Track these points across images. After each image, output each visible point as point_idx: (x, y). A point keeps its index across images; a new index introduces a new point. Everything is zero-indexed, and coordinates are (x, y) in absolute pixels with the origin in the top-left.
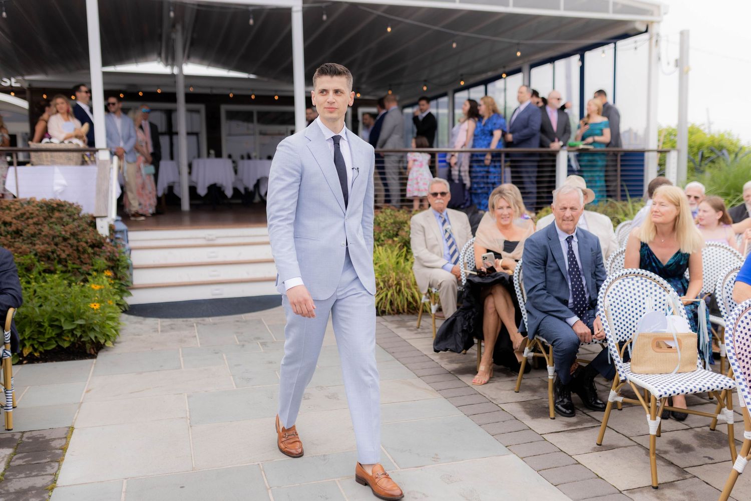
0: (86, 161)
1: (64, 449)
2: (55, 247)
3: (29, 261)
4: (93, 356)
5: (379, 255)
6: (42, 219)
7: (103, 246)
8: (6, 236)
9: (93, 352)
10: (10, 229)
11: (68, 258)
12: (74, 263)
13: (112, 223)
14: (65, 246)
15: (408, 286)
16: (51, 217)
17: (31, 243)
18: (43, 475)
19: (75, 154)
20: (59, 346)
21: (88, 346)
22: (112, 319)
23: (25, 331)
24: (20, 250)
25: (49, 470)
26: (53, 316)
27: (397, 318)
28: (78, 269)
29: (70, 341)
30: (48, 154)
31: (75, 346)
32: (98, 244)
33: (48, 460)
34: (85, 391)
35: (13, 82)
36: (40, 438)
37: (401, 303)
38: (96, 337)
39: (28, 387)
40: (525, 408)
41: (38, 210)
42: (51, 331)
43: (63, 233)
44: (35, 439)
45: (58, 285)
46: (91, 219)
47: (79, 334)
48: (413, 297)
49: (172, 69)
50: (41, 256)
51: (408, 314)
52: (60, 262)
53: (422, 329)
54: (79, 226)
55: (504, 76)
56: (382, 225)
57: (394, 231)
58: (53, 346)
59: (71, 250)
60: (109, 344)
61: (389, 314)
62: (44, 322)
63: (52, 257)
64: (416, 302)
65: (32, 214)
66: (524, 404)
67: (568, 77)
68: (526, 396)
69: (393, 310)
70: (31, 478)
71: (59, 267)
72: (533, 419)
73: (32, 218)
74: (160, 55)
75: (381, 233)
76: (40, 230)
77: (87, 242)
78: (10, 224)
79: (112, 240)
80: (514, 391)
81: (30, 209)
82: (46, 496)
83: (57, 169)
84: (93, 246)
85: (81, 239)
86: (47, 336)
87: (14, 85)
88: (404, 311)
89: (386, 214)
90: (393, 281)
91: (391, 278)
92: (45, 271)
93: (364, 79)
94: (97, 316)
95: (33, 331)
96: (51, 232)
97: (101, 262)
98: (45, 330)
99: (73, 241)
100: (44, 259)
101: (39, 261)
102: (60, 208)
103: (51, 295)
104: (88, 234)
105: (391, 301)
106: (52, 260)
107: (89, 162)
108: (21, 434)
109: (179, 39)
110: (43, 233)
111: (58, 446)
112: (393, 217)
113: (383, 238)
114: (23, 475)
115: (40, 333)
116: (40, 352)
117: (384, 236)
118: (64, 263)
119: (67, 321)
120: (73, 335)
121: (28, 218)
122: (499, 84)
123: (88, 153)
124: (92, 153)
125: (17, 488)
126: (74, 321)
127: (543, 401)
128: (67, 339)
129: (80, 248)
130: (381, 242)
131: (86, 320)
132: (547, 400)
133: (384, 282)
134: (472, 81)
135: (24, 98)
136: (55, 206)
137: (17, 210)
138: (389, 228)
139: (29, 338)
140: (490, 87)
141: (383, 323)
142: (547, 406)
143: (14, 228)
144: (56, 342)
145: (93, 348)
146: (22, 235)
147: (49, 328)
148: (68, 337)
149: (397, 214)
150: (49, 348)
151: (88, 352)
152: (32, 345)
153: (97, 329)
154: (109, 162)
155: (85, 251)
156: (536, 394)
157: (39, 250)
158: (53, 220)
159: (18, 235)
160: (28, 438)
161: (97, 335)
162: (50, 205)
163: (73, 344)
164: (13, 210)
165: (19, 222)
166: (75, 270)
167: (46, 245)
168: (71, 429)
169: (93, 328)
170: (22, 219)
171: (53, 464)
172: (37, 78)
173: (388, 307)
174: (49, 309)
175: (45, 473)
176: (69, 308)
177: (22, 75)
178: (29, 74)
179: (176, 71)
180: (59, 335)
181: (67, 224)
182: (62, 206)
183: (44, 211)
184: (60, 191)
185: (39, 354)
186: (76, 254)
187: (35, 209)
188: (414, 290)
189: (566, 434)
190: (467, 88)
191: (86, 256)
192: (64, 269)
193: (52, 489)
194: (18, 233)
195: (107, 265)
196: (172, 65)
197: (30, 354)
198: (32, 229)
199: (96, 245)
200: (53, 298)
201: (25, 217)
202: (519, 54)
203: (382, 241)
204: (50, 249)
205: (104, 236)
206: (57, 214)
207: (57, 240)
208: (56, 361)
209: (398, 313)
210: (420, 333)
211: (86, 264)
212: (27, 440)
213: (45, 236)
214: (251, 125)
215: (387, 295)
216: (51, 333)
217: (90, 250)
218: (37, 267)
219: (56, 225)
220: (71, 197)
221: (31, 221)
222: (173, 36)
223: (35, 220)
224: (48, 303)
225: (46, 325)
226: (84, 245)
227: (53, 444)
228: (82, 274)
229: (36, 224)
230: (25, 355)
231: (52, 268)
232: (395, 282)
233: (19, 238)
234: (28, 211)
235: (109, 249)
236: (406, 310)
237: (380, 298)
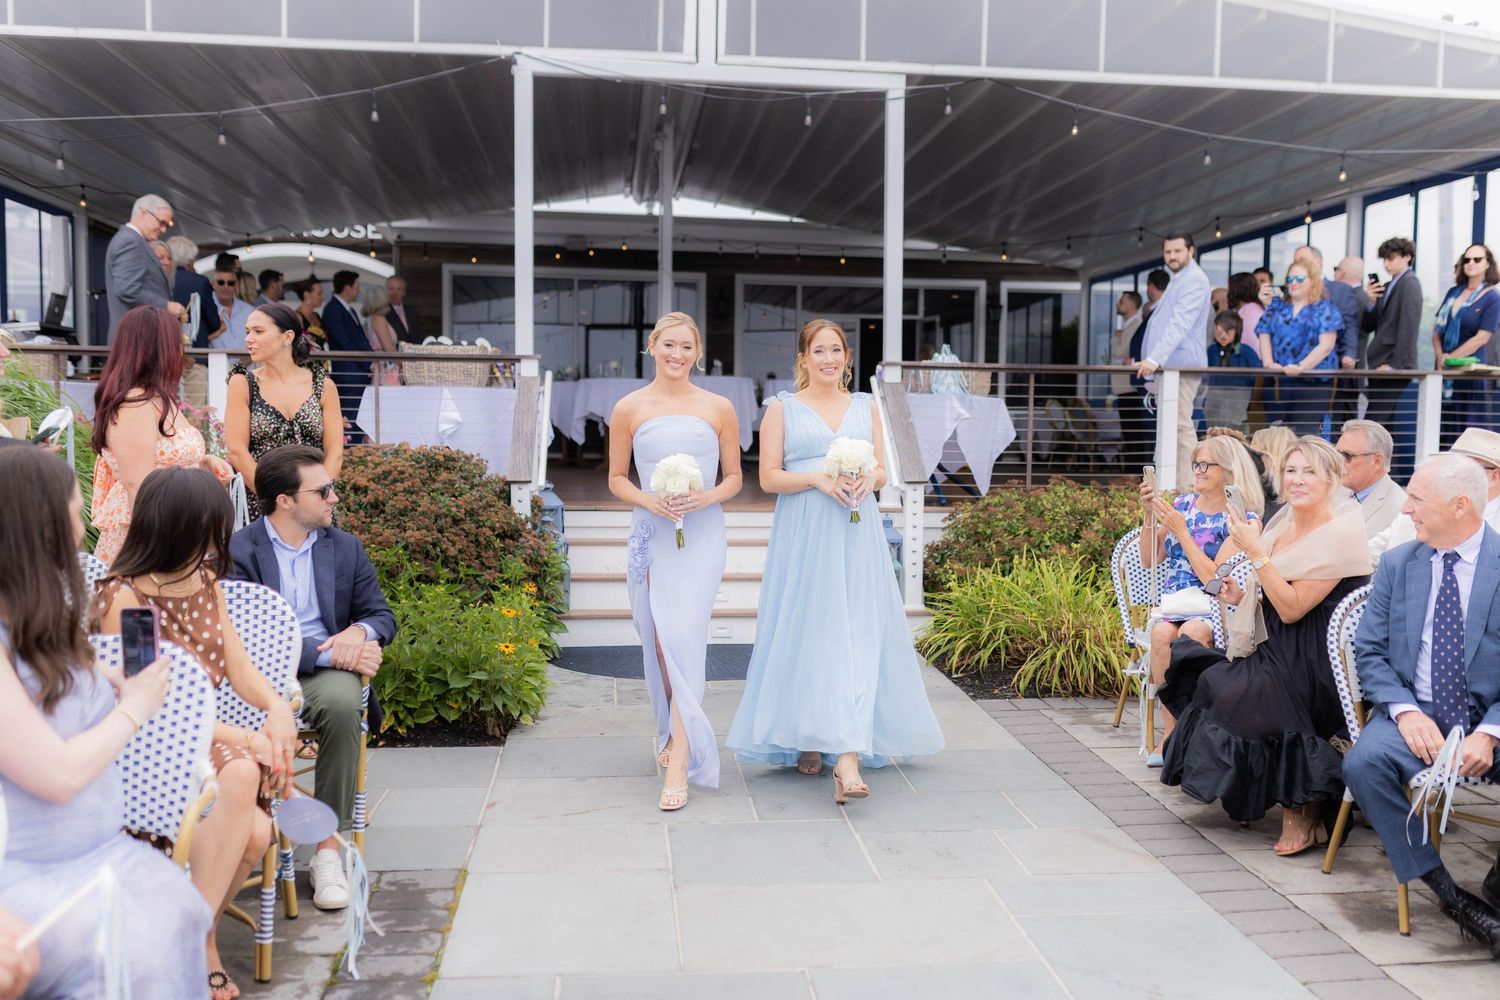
0: (497, 378)
1: (451, 909)
2: (440, 535)
3: (395, 559)
4: (498, 741)
5: (1039, 575)
6: (419, 483)
7: (520, 535)
8: (356, 512)
9: (498, 734)
10: (365, 500)
11: (459, 557)
12: (468, 567)
13: (537, 493)
14: (456, 534)
15: (1098, 642)
16: (434, 481)
17: (398, 526)
18: (415, 954)
19: (479, 365)
20: (439, 718)
21: (490, 721)
22: (534, 673)
23: (384, 686)
24: (380, 539)
25: (426, 946)
26: (433, 662)
27: (1071, 703)
28: (475, 576)
29: (459, 709)
30: (433, 364)
31: (468, 718)
32: (511, 534)
33: (424, 927)
34: (485, 805)
35: (370, 232)
36: (410, 884)
37: (1082, 674)
38: (504, 706)
39: (388, 790)
40: (1345, 908)
41: (411, 466)
42: (428, 689)
43: (454, 509)
44: (402, 887)
45: (443, 606)
46: (501, 485)
47: (475, 699)
48: (1107, 664)
49: (650, 207)
50: (414, 551)
51: (1095, 696)
52: (445, 564)
53: (1124, 728)
54: (481, 498)
55: (1308, 220)
56: (1048, 516)
57: (1070, 529)
58: (431, 718)
59: (465, 543)
60: (526, 720)
61: (1058, 695)
62: (417, 672)
63: (433, 553)
64: (1114, 673)
65: (402, 473)
66: (1342, 898)
67: (1445, 220)
68: (1347, 882)
69: (1065, 688)
70: (394, 958)
71: (445, 572)
72: (1361, 931)
73: (402, 481)
74: (630, 180)
75: (1045, 533)
76: (414, 502)
77: (493, 529)
78: (365, 490)
79: (535, 527)
80: (1319, 872)
81: (401, 463)
82: (421, 992)
83: (447, 392)
84: (502, 536)
85: (483, 521)
86: (421, 699)
87: (371, 236)
88: (1087, 691)
89: (1056, 493)
90: (1068, 628)
91: (1063, 623)
92: (419, 578)
93: (1013, 226)
94: (510, 666)
95: (397, 688)
96: (433, 507)
97: (516, 566)
98: (419, 686)
99: (469, 526)
100: (419, 556)
101: (410, 560)
102: (451, 464)
103: (431, 623)
104: (496, 513)
105: (1062, 669)
106: (432, 560)
107: (501, 380)
108: (377, 875)
109: (667, 152)
110: (420, 509)
111: (441, 904)
112: (1071, 501)
113: (1048, 543)
114: (381, 951)
115: (410, 691)
116: (408, 728)
117: (1050, 538)
118: (453, 565)
119: (455, 674)
120: (465, 699)
121: (395, 481)
122: (1297, 235)
123: (500, 364)
124: (508, 364)
125: (373, 973)
126: (468, 674)
127: (1385, 897)
128: (455, 706)
129: (481, 539)
130: (1044, 549)
131: (490, 673)
132: (1392, 894)
133: (1049, 631)
134: (1238, 229)
135: (388, 261)
136: (442, 459)
137: (377, 465)
138: (1062, 523)
139: (391, 700)
140: (1275, 241)
141: (1045, 712)
142: (1392, 907)
143: (370, 497)
144: (436, 709)
145: (498, 726)
146: (383, 512)
147: (425, 683)
148: (457, 701)
149: (1077, 494)
150: (423, 721)
151: (490, 733)
152: (395, 714)
153: (508, 692)
154: (539, 381)
155: (489, 545)
156: (1368, 880)
157: (412, 540)
158: (437, 485)
159: (378, 511)
160: (390, 884)
161: (507, 702)
162: (433, 458)
163: (465, 715)
164: (371, 465)
165: (379, 487)
166: (471, 578)
167: (424, 531)
168: (462, 874)
169: (501, 688)
170: (386, 482)
171: (433, 935)
172: (414, 225)
173: (1056, 680)
174: (426, 649)
175: (419, 951)
176: (461, 650)
177: (389, 220)
178: (400, 217)
179: (657, 209)
180: (441, 698)
181: (461, 495)
182: (454, 460)
183: (422, 468)
184: (449, 432)
185: (405, 731)
186: (473, 549)
187: (408, 464)
188: (1109, 650)
189: (1435, 969)
190: (1228, 243)
191: (491, 553)
192: (452, 576)
193: (431, 982)
194: (377, 507)
195: (525, 572)
196: (651, 200)
197: (391, 728)
198: (401, 501)
199: (509, 534)
200: (433, 629)
201: (391, 478)
202: (1343, 177)
203: (1047, 547)
204: (429, 539)
205: (523, 517)
206: (444, 475)
207: (442, 522)
208: (434, 746)
209: (1076, 693)
210: (1119, 737)
211: (490, 568)
212: (387, 888)
213: (423, 513)
214: (789, 313)
215: (1053, 657)
216: (428, 693)
217: (498, 543)
218: (407, 569)
219: (442, 494)
220: (468, 445)
221: (400, 486)
222: (658, 146)
223: (407, 484)
224: (426, 637)
225: (421, 677)
226: (489, 533)
227: (433, 898)
228: (482, 587)
229: (408, 492)
230: (382, 731)
231: (432, 574)
232: (1073, 632)
233: (378, 516)
234: (396, 468)
235: (531, 543)
236: (1091, 690)
237: (1039, 663)
